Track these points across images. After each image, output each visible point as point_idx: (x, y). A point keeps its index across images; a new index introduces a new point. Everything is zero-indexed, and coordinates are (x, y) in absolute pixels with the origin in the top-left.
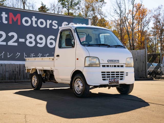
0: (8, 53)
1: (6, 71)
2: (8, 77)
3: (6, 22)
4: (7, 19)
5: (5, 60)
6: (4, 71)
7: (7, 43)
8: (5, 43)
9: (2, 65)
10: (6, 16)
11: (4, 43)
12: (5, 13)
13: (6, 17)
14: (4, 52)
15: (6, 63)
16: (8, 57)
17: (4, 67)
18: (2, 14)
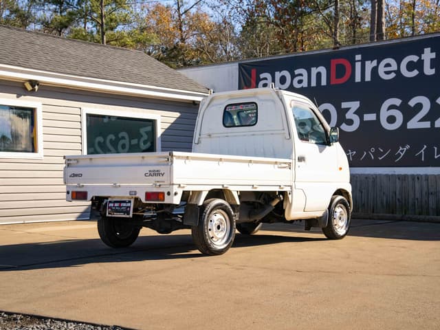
0: (436, 148)
1: (428, 194)
2: (434, 207)
3: (432, 72)
4: (433, 63)
5: (428, 166)
6: (425, 189)
7: (432, 124)
8: (429, 122)
9: (418, 178)
10: (433, 55)
11: (427, 125)
12: (429, 49)
13: (431, 59)
14: (425, 147)
15: (429, 173)
16: (436, 157)
17: (424, 183)
18: (423, 55)
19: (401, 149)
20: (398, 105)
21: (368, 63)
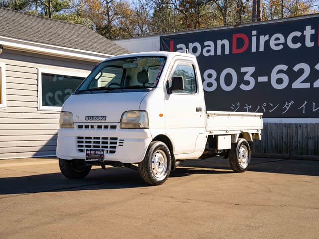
0: (314, 103)
1: (307, 138)
2: (312, 149)
3: (312, 44)
4: (313, 38)
5: (308, 117)
6: (305, 135)
7: (312, 85)
8: (309, 83)
9: (300, 126)
10: (313, 32)
11: (307, 85)
12: (310, 27)
13: (311, 35)
14: (306, 102)
15: (308, 123)
16: (314, 110)
17: (305, 131)
18: (304, 32)
19: (287, 104)
20: (285, 70)
21: (262, 37)
